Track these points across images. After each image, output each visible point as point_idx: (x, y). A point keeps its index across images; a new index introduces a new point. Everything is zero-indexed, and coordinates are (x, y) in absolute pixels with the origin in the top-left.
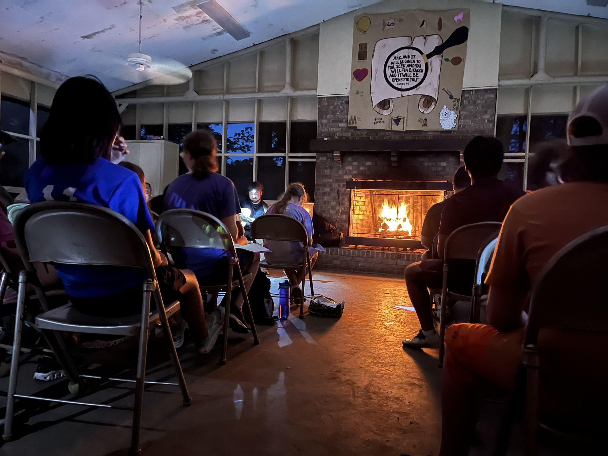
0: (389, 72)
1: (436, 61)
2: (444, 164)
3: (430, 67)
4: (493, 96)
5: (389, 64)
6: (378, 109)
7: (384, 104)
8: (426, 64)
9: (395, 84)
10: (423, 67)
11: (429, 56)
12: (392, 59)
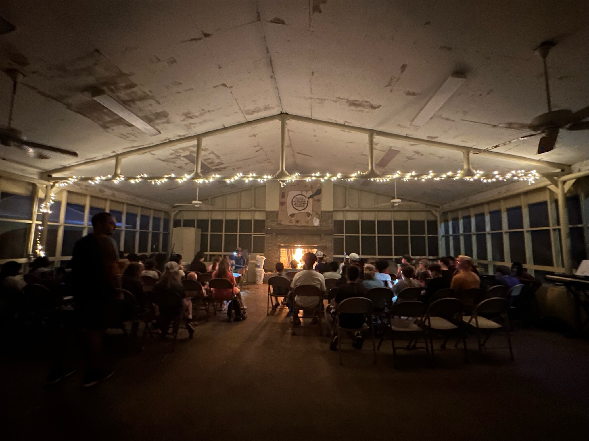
0: (294, 203)
1: (311, 200)
2: (316, 239)
3: (309, 202)
4: (331, 214)
5: (294, 200)
6: (290, 217)
7: (292, 215)
8: (308, 201)
9: (296, 208)
10: (306, 202)
11: (309, 198)
12: (294, 199)
